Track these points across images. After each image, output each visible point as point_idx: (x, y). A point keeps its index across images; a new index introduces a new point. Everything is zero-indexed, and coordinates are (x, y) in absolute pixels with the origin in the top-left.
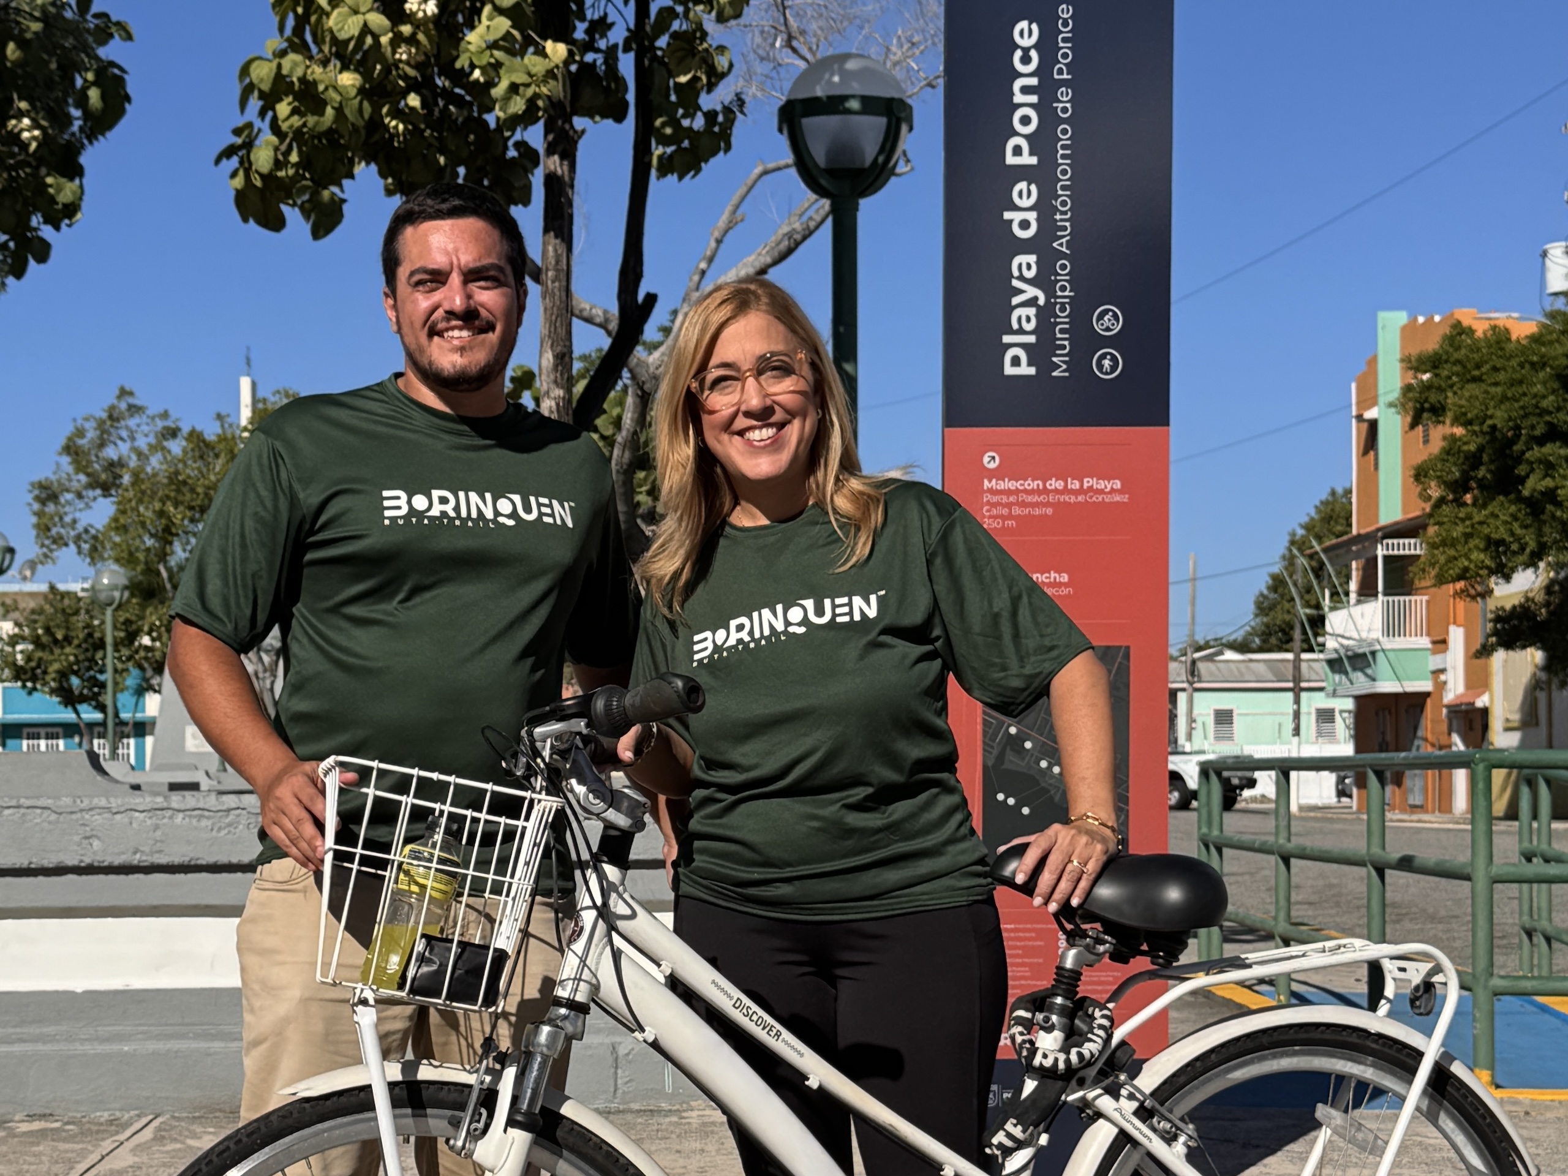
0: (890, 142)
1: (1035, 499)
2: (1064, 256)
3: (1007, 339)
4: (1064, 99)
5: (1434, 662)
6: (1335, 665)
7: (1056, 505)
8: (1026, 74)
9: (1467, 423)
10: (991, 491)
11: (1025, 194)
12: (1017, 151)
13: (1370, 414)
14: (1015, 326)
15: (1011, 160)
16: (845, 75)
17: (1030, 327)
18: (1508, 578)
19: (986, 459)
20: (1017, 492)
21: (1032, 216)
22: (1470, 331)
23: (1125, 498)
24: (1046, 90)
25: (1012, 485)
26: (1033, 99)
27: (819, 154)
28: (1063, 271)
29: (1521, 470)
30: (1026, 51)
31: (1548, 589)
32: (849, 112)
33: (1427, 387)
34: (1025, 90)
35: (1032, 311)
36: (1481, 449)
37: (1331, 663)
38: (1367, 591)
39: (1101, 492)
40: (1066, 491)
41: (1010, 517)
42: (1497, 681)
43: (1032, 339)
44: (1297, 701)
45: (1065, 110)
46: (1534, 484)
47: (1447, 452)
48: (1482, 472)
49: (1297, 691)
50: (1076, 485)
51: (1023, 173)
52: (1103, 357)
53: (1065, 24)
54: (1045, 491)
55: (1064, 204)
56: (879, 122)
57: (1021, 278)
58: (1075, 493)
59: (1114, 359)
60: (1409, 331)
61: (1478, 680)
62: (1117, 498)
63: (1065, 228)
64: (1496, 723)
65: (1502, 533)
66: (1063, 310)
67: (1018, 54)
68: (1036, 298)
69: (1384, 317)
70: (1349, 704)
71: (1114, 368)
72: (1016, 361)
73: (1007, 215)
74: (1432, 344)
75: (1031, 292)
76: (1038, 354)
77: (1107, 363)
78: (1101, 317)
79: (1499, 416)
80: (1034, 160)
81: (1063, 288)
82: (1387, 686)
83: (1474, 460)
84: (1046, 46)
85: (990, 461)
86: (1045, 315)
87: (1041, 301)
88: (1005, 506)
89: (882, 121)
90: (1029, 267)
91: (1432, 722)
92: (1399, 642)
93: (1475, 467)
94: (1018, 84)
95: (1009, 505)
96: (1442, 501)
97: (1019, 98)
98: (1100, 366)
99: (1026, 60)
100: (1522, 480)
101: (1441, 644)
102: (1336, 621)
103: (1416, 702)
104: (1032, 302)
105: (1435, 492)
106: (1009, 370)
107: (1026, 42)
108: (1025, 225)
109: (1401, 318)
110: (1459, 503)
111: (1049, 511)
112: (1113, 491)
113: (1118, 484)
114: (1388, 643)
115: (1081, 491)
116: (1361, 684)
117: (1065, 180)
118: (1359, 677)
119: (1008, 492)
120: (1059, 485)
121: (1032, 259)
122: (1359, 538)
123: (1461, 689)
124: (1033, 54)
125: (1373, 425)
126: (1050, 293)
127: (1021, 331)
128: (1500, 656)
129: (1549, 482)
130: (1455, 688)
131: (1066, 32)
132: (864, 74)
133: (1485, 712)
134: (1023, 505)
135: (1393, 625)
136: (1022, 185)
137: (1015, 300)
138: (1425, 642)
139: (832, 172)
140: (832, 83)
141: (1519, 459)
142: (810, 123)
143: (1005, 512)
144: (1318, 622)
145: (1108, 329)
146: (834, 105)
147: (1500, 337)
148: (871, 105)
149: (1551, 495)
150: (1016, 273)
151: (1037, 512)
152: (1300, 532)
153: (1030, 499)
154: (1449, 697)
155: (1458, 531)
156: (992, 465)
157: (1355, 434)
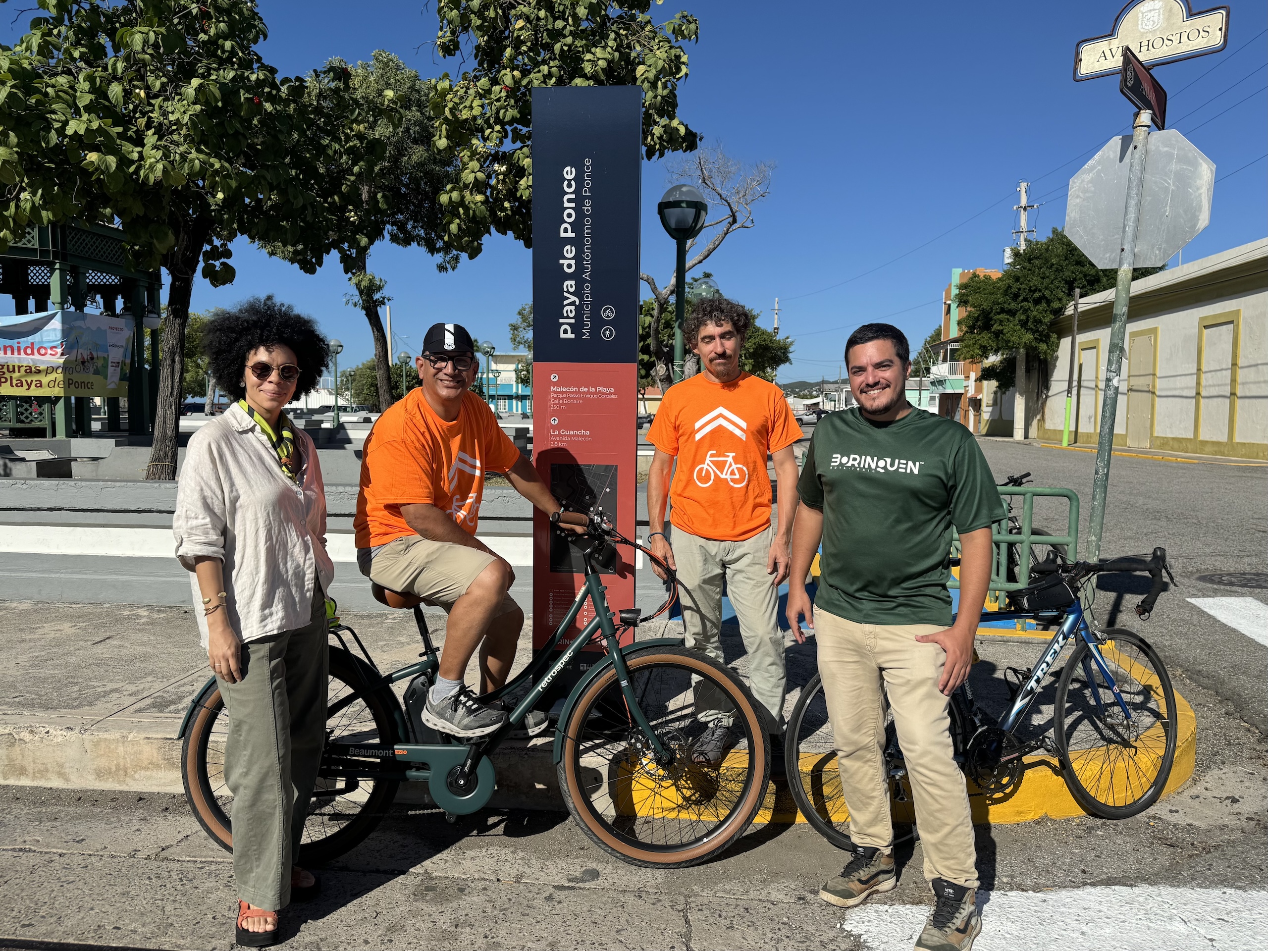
0: (697, 217)
1: (575, 396)
2: (587, 281)
3: (561, 321)
4: (587, 206)
5: (965, 383)
6: (933, 383)
7: (584, 399)
8: (570, 191)
9: (975, 307)
10: (555, 392)
11: (569, 251)
12: (566, 230)
13: (948, 302)
14: (565, 315)
15: (563, 235)
16: (682, 193)
17: (572, 315)
18: (987, 358)
19: (552, 377)
20: (566, 393)
21: (573, 262)
22: (979, 276)
23: (615, 396)
24: (579, 201)
25: (564, 389)
26: (573, 205)
27: (673, 225)
28: (587, 289)
29: (992, 322)
30: (569, 181)
31: (1001, 362)
32: (682, 207)
33: (963, 295)
34: (569, 201)
35: (573, 308)
36: (979, 315)
37: (931, 383)
38: (945, 360)
39: (605, 393)
40: (588, 392)
41: (563, 404)
42: (985, 391)
43: (573, 321)
44: (920, 395)
45: (588, 211)
46: (996, 327)
47: (969, 316)
48: (979, 323)
49: (920, 390)
50: (593, 390)
51: (568, 241)
52: (606, 330)
53: (588, 168)
54: (579, 393)
55: (587, 256)
56: (692, 211)
57: (568, 292)
58: (593, 393)
59: (611, 331)
60: (962, 275)
61: (979, 390)
62: (612, 396)
63: (588, 268)
64: (984, 404)
65: (985, 343)
66: (587, 307)
67: (566, 183)
68: (575, 302)
69: (954, 270)
70: (938, 395)
71: (611, 335)
72: (565, 331)
73: (561, 261)
74: (965, 280)
75: (573, 298)
76: (575, 328)
77: (607, 333)
78: (605, 311)
79: (985, 306)
80: (573, 235)
81: (587, 297)
82: (949, 391)
83: (977, 319)
84: (579, 179)
85: (554, 378)
86: (579, 309)
87: (577, 303)
88: (561, 399)
89: (693, 210)
90: (571, 287)
91: (964, 403)
92: (954, 377)
93: (977, 322)
94: (566, 197)
95: (562, 399)
96: (967, 332)
97: (566, 205)
98: (605, 335)
99: (569, 186)
100: (992, 326)
101: (967, 377)
102: (934, 369)
103: (958, 397)
104: (573, 303)
105: (965, 329)
106: (562, 336)
107: (569, 177)
108: (569, 266)
109: (960, 270)
110: (972, 333)
111: (581, 402)
112: (610, 393)
113: (613, 390)
114: (950, 377)
115: (596, 393)
116: (941, 390)
117: (588, 244)
118: (940, 387)
119: (562, 393)
120: (586, 390)
121: (573, 283)
122: (943, 343)
123: (973, 392)
124: (573, 183)
125: (949, 305)
126: (581, 299)
127: (568, 317)
128: (985, 383)
129: (1000, 328)
130: (971, 392)
131: (588, 172)
132: (689, 193)
133: (980, 400)
134: (569, 399)
135: (952, 371)
136: (568, 247)
137: (565, 302)
138: (962, 377)
139: (675, 229)
140: (676, 197)
141: (991, 319)
142: (668, 211)
143: (561, 402)
144: (928, 370)
145: (608, 317)
146: (676, 204)
147: (988, 278)
148: (690, 204)
149: (1001, 332)
150: (565, 289)
151: (575, 402)
152: (929, 339)
153: (572, 396)
154: (969, 395)
155: (971, 343)
156: (555, 380)
157: (944, 308)
